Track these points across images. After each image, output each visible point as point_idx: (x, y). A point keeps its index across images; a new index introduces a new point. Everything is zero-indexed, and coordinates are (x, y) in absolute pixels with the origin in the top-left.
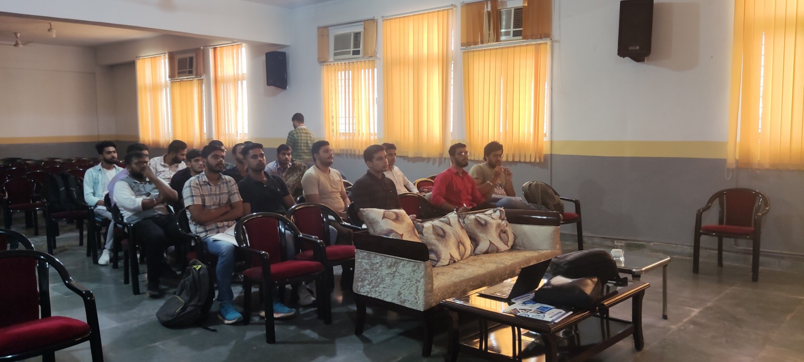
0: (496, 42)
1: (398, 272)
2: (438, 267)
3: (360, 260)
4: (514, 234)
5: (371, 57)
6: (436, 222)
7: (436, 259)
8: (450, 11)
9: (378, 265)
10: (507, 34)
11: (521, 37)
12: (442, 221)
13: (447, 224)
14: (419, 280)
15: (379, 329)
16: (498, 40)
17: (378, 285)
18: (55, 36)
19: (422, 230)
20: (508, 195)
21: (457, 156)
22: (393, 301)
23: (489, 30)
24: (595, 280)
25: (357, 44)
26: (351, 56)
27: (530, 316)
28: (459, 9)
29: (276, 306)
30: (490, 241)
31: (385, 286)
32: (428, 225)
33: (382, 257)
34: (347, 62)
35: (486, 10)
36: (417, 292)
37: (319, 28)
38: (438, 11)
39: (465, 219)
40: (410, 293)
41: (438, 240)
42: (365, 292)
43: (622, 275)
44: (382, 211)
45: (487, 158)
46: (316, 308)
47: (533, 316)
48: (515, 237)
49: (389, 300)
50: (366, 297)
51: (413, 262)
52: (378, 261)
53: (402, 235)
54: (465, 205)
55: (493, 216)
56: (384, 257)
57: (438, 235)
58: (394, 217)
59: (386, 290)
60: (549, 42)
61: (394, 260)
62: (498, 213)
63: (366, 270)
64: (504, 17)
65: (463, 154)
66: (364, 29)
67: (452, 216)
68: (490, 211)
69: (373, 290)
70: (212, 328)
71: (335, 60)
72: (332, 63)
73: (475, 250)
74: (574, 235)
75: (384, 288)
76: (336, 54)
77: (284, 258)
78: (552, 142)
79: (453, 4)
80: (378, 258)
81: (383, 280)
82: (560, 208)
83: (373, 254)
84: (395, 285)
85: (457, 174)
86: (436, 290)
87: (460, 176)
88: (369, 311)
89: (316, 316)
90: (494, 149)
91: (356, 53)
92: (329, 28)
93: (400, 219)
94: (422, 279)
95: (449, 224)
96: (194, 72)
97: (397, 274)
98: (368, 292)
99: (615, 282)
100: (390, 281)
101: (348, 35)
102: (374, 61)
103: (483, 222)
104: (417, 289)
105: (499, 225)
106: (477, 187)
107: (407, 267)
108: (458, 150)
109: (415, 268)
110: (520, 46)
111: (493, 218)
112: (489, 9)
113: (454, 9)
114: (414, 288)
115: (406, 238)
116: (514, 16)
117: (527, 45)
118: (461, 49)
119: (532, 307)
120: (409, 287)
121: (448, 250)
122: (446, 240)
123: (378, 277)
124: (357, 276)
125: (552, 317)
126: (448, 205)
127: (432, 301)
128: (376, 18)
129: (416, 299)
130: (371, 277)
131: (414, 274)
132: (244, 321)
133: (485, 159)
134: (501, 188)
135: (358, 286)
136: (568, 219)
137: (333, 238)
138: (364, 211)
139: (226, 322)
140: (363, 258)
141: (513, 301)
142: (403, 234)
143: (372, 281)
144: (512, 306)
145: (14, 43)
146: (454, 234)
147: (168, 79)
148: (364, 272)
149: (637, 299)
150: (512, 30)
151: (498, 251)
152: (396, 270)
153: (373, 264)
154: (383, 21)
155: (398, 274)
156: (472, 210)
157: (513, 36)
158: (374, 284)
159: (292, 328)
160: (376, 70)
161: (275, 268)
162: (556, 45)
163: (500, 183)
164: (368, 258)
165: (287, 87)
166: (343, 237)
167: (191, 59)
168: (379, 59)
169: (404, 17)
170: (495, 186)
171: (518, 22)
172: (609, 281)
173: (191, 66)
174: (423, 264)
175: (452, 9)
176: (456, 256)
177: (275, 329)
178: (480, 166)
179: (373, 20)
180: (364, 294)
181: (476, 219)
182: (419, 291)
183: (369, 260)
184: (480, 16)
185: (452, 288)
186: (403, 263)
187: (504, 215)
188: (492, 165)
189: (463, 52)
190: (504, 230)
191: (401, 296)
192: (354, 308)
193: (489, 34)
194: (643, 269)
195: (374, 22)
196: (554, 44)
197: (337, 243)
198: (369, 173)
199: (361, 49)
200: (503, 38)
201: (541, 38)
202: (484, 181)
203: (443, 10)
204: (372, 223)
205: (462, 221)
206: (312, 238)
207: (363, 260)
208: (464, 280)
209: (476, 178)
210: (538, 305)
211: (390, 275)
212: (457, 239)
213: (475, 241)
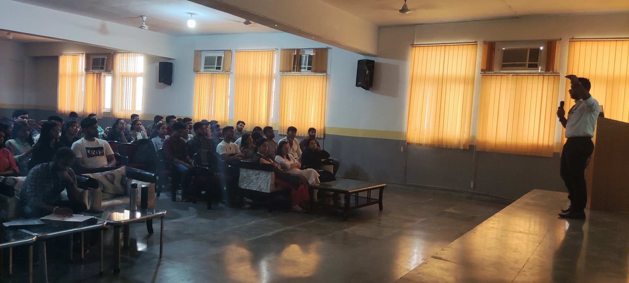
0: (298, 72)
5: (228, 71)
8: (274, 52)
10: (305, 68)
11: (311, 71)
17: (250, 184)
22: (256, 190)
23: (295, 65)
25: (219, 63)
26: (215, 70)
28: (280, 51)
31: (253, 183)
33: (253, 171)
34: (212, 73)
35: (293, 54)
38: (268, 51)
40: (264, 186)
42: (244, 187)
51: (267, 173)
52: (251, 173)
59: (254, 185)
60: (325, 75)
61: (258, 172)
63: (245, 177)
64: (304, 59)
66: (224, 55)
69: (248, 186)
71: (205, 71)
72: (202, 73)
76: (205, 68)
78: (324, 128)
81: (253, 181)
83: (249, 170)
84: (258, 183)
91: (218, 68)
92: (202, 52)
94: (271, 179)
96: (105, 68)
97: (259, 178)
100: (256, 181)
101: (214, 58)
102: (229, 74)
104: (268, 184)
107: (264, 175)
110: (311, 76)
112: (296, 54)
113: (277, 51)
116: (309, 59)
117: (314, 75)
118: (280, 73)
120: (265, 183)
123: (250, 180)
128: (232, 50)
130: (247, 180)
131: (266, 177)
150: (307, 66)
152: (259, 176)
153: (248, 174)
154: (236, 52)
157: (308, 70)
158: (248, 183)
160: (230, 79)
165: (172, 84)
167: (103, 59)
168: (232, 73)
169: (248, 51)
171: (310, 63)
179: (230, 51)
184: (290, 57)
186: (262, 173)
189: (281, 75)
191: (260, 187)
193: (295, 67)
195: (230, 52)
196: (328, 76)
199: (221, 66)
200: (302, 70)
201: (321, 73)
203: (271, 51)
207: (244, 173)
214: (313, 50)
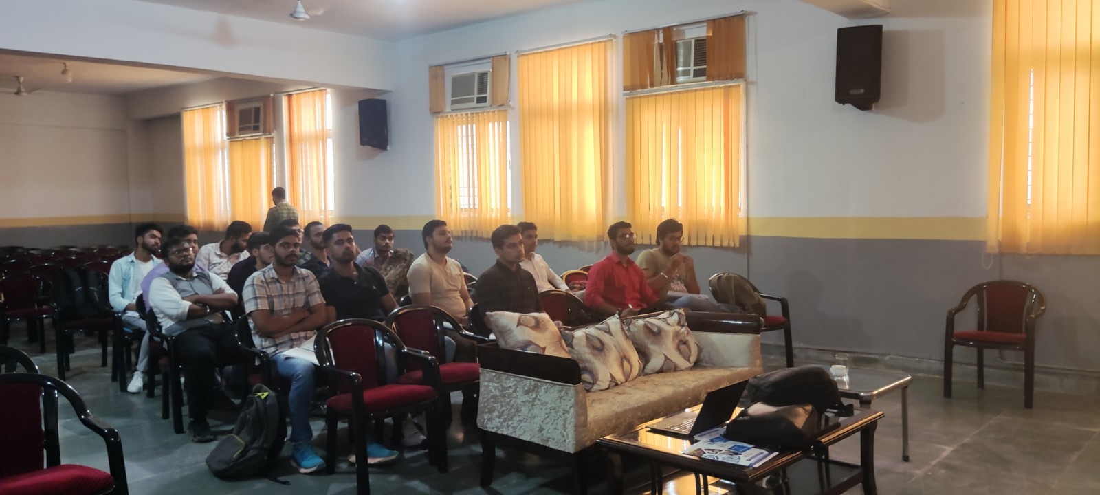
0: (671, 84)
1: (539, 400)
2: (594, 392)
3: (486, 383)
4: (698, 346)
5: (502, 106)
6: (591, 330)
7: (592, 381)
8: (609, 44)
9: (511, 390)
10: (686, 73)
11: (704, 78)
12: (599, 329)
13: (605, 332)
14: (568, 409)
15: (514, 478)
16: (673, 81)
17: (512, 418)
18: (71, 81)
19: (572, 341)
20: (689, 291)
21: (619, 240)
22: (533, 440)
23: (662, 69)
24: (809, 408)
25: (482, 89)
26: (475, 104)
27: (720, 459)
28: (621, 39)
29: (372, 448)
30: (665, 355)
31: (521, 418)
32: (580, 333)
33: (517, 378)
34: (469, 113)
35: (656, 42)
36: (565, 427)
37: (431, 67)
38: (592, 43)
39: (631, 326)
40: (556, 429)
41: (594, 355)
42: (493, 428)
43: (846, 402)
44: (517, 315)
45: (660, 241)
46: (427, 451)
47: (725, 459)
48: (700, 350)
49: (526, 438)
50: (495, 434)
51: (560, 385)
52: (511, 384)
53: (544, 349)
54: (630, 306)
55: (669, 322)
56: (519, 379)
57: (594, 348)
58: (533, 323)
59: (522, 424)
60: (742, 84)
61: (533, 383)
62: (676, 317)
63: (494, 397)
64: (681, 51)
65: (628, 236)
66: (493, 69)
67: (613, 322)
68: (665, 315)
69: (505, 424)
70: (282, 479)
71: (453, 110)
72: (449, 115)
73: (644, 368)
74: (780, 346)
75: (520, 421)
76: (454, 103)
77: (382, 381)
78: (748, 219)
79: (613, 33)
80: (511, 381)
81: (518, 411)
82: (760, 309)
83: (504, 375)
84: (534, 417)
85: (619, 263)
86: (591, 423)
87: (623, 267)
88: (499, 453)
89: (426, 461)
90: (670, 229)
91: (482, 100)
92: (445, 67)
93: (541, 326)
94: (572, 408)
95: (609, 332)
96: (262, 128)
97: (537, 402)
98: (497, 427)
99: (836, 411)
100: (527, 412)
101: (471, 77)
102: (506, 111)
103: (655, 330)
104: (565, 423)
105: (677, 334)
106: (648, 281)
107: (551, 393)
108: (620, 232)
109: (562, 394)
110: (704, 90)
111: (668, 324)
112: (661, 40)
113: (614, 40)
114: (560, 422)
115: (550, 352)
116: (695, 50)
117: (713, 88)
118: (624, 94)
119: (722, 446)
120: (555, 420)
121: (607, 369)
122: (605, 355)
123: (512, 407)
124: (482, 405)
125: (750, 460)
126: (607, 306)
127: (586, 438)
128: (508, 53)
129: (563, 436)
131: (560, 402)
132: (328, 470)
133: (658, 242)
134: (679, 282)
135: (484, 419)
136: (772, 325)
137: (450, 353)
138: (491, 316)
139: (303, 470)
140: (491, 381)
141: (696, 437)
142: (545, 347)
143: (503, 412)
144: (695, 445)
145: (16, 90)
146: (615, 346)
147: (225, 137)
148: (492, 400)
149: (867, 433)
150: (692, 68)
151: (676, 369)
152: (537, 396)
153: (504, 389)
154: (518, 57)
155: (539, 403)
156: (640, 313)
157: (694, 76)
158: (506, 417)
159: (393, 478)
160: (508, 123)
161: (370, 395)
162: (752, 88)
163: (678, 275)
164: (498, 381)
165: (388, 147)
166: (464, 352)
167: (257, 110)
168: (513, 108)
169: (546, 51)
170: (671, 279)
171: (700, 59)
172: (828, 410)
173: (257, 119)
174: (573, 388)
175: (611, 40)
176: (619, 376)
177: (370, 480)
178: (651, 253)
179: (505, 56)
180: (493, 431)
181: (646, 326)
182: (567, 425)
183: (499, 383)
184: (649, 49)
185: (614, 421)
186: (545, 387)
187: (683, 320)
188: (668, 252)
189: (627, 98)
190: (684, 340)
191: (543, 432)
192: (478, 449)
193: (662, 73)
194: (875, 393)
195: (506, 59)
196: (750, 86)
197: (454, 361)
198: (499, 264)
199: (488, 95)
200: (680, 79)
201: (732, 79)
202: (656, 273)
203: (599, 42)
204: (503, 332)
205: (627, 328)
206: (421, 353)
207: (491, 383)
208: (630, 410)
209: (645, 269)
210: (730, 444)
211: (527, 403)
212: (620, 353)
213: (644, 355)
214: (705, 24)
